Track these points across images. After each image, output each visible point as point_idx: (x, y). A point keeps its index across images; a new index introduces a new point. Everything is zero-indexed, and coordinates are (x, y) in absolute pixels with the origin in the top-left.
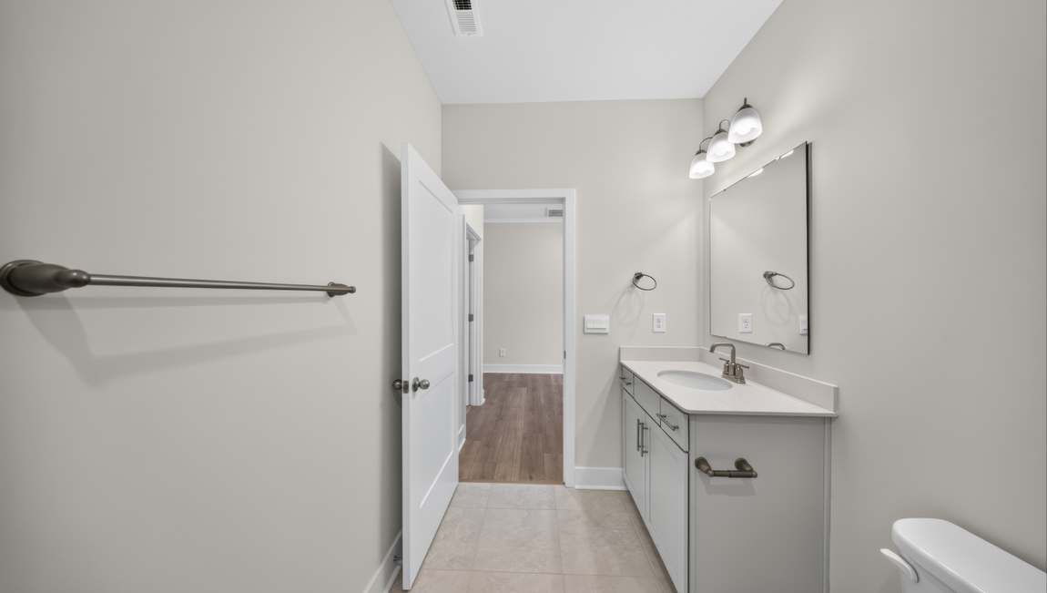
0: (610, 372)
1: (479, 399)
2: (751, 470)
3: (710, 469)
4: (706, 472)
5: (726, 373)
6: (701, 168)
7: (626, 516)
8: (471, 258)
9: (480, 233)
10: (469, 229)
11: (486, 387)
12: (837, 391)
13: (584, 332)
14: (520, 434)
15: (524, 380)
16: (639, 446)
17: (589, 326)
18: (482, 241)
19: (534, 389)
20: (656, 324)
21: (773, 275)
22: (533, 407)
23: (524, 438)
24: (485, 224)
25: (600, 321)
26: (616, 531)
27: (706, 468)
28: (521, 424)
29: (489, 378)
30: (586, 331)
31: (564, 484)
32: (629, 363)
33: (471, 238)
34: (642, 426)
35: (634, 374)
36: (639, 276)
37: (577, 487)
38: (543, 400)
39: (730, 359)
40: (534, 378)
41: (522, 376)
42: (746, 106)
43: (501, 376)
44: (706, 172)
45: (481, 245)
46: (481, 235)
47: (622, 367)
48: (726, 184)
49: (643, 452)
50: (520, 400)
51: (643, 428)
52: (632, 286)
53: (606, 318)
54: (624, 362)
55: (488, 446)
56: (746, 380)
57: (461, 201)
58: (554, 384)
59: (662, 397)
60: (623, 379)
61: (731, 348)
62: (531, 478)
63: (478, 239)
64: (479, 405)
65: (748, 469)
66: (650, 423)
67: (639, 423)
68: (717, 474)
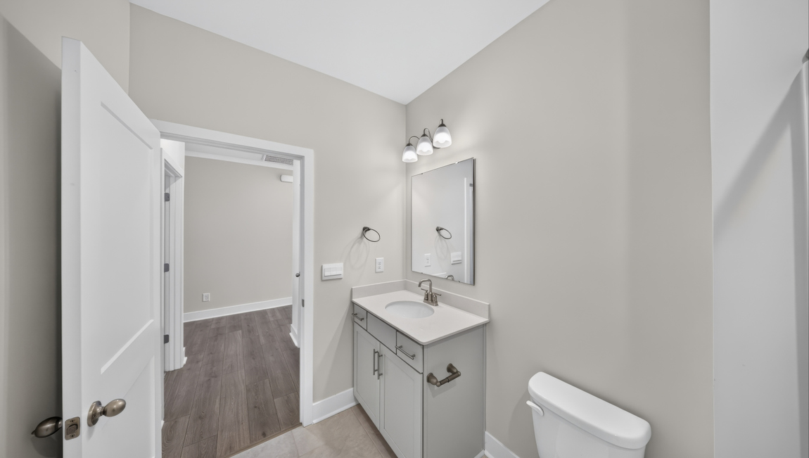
0: (344, 309)
1: (178, 358)
2: (457, 372)
3: (437, 382)
4: (435, 384)
5: (426, 299)
6: (409, 156)
7: (361, 431)
8: (167, 197)
9: (180, 169)
10: (167, 165)
11: (188, 342)
12: (489, 305)
13: (323, 279)
14: (242, 388)
15: (236, 322)
16: (375, 371)
17: (327, 273)
18: (183, 178)
19: (250, 331)
20: (377, 266)
21: (441, 229)
22: (253, 352)
23: (248, 390)
24: (186, 157)
25: (334, 268)
26: (356, 449)
27: (435, 381)
28: (241, 377)
29: (192, 330)
30: (324, 278)
31: (301, 424)
32: (360, 301)
33: (169, 174)
34: (378, 355)
35: (367, 312)
36: (366, 229)
37: (315, 421)
38: (262, 340)
39: (429, 290)
40: (249, 316)
41: (233, 317)
42: (442, 125)
43: (204, 324)
44: (412, 159)
45: (181, 182)
46: (181, 171)
47: (353, 304)
48: (423, 170)
49: (380, 375)
50: (235, 347)
51: (379, 356)
52: (361, 237)
53: (341, 265)
54: (355, 300)
55: (200, 418)
56: (439, 303)
57: (164, 135)
58: (272, 319)
59: (397, 331)
60: (355, 315)
61: (429, 283)
62: (264, 435)
63: (177, 176)
64: (178, 367)
65: (455, 371)
66: (385, 351)
67: (375, 352)
68: (442, 382)
